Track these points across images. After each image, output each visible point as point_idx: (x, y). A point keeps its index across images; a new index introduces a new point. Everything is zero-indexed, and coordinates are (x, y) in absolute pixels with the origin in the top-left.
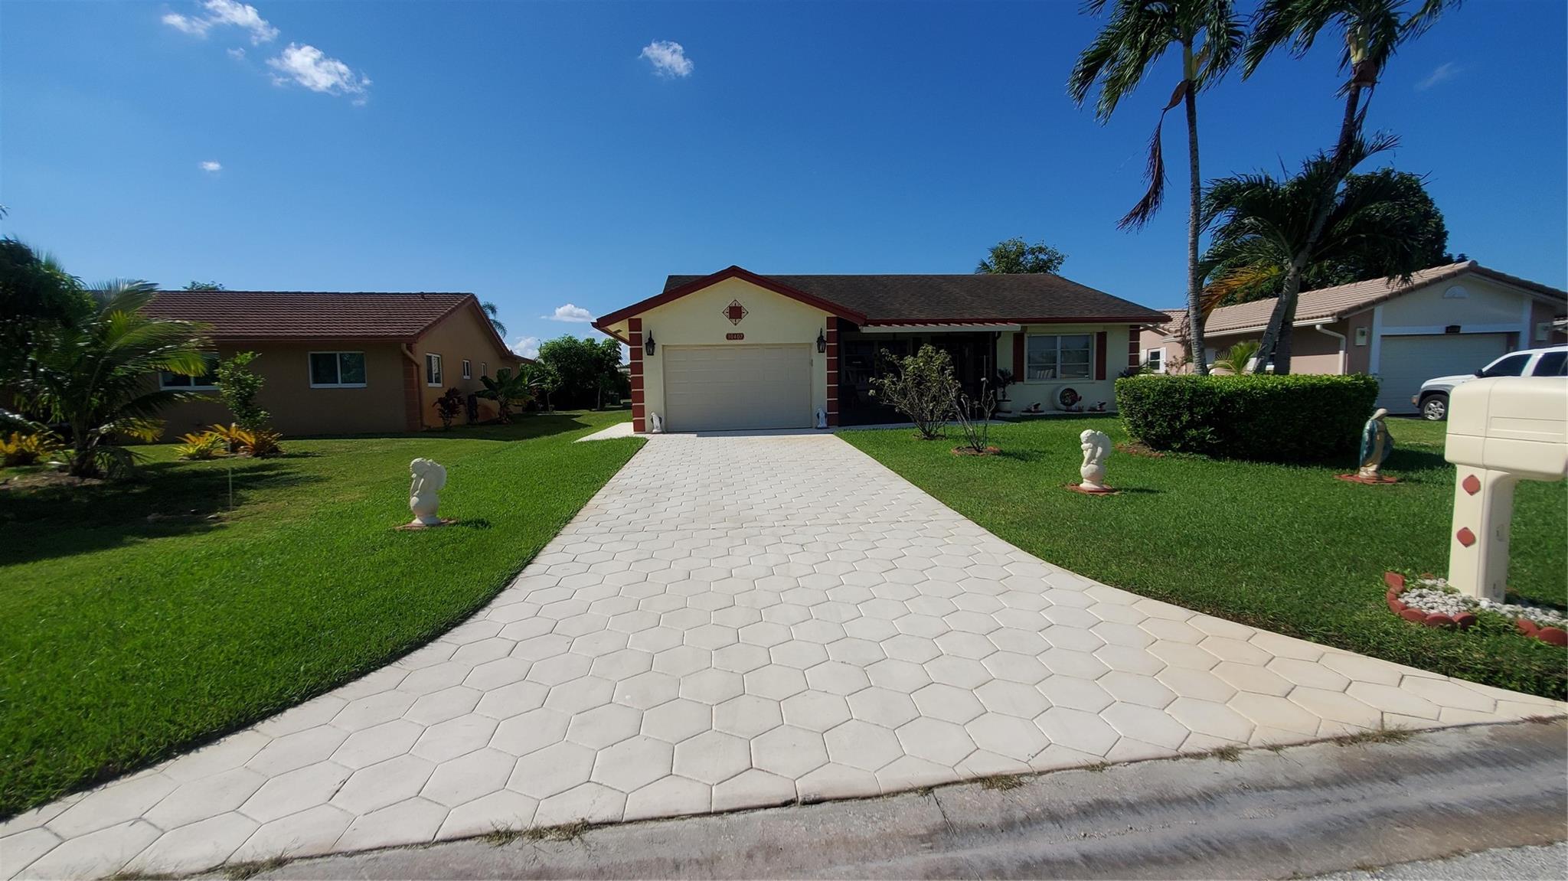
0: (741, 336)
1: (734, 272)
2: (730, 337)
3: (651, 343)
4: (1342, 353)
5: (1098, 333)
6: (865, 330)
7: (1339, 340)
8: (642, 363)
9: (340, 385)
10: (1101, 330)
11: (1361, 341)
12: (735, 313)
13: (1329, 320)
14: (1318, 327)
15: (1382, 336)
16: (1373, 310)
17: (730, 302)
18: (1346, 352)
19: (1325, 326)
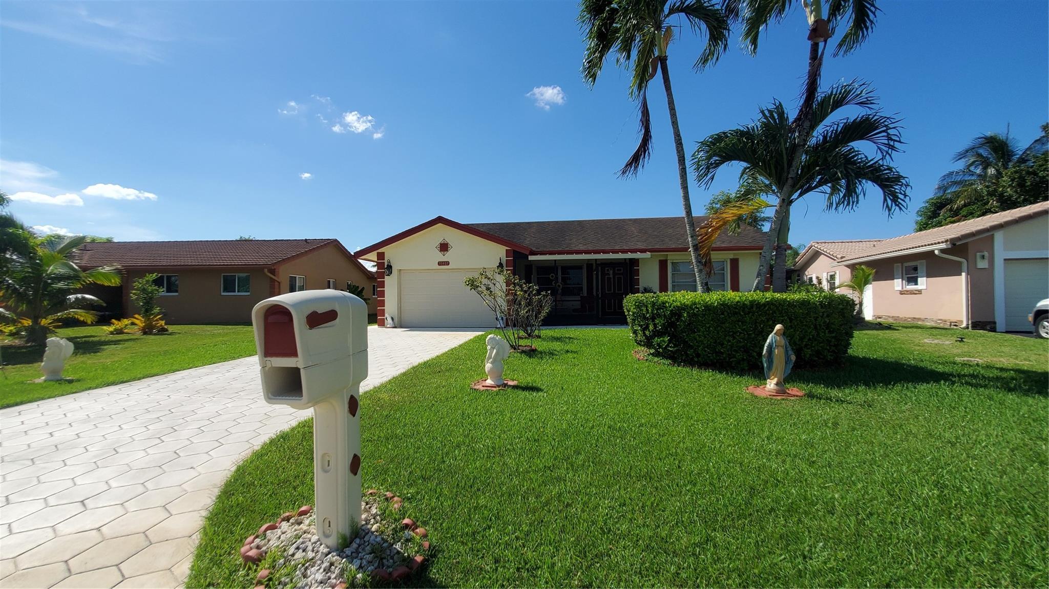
0: (447, 263)
1: (440, 220)
2: (440, 264)
3: (390, 267)
4: (964, 274)
5: (731, 259)
6: (531, 258)
7: (960, 263)
8: (384, 281)
9: (236, 293)
10: (732, 257)
11: (982, 264)
12: (444, 247)
13: (943, 246)
14: (936, 252)
15: (1005, 260)
16: (993, 234)
17: (441, 241)
18: (968, 274)
19: (942, 251)
